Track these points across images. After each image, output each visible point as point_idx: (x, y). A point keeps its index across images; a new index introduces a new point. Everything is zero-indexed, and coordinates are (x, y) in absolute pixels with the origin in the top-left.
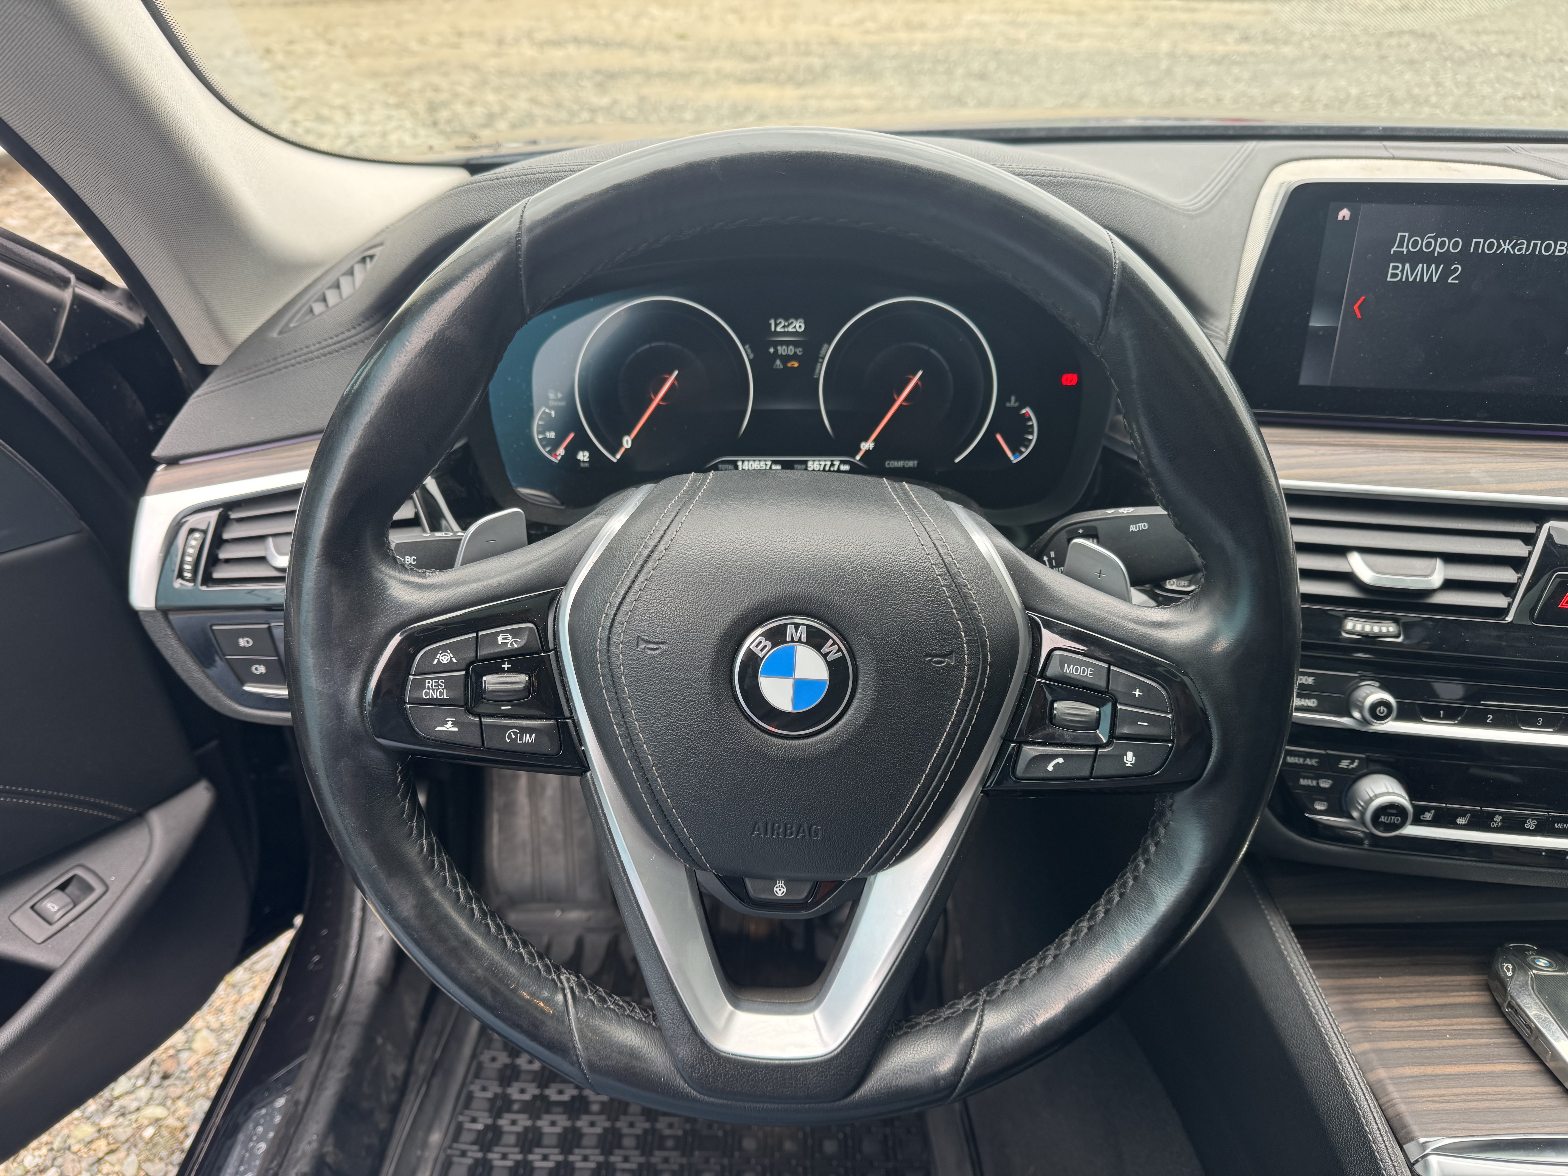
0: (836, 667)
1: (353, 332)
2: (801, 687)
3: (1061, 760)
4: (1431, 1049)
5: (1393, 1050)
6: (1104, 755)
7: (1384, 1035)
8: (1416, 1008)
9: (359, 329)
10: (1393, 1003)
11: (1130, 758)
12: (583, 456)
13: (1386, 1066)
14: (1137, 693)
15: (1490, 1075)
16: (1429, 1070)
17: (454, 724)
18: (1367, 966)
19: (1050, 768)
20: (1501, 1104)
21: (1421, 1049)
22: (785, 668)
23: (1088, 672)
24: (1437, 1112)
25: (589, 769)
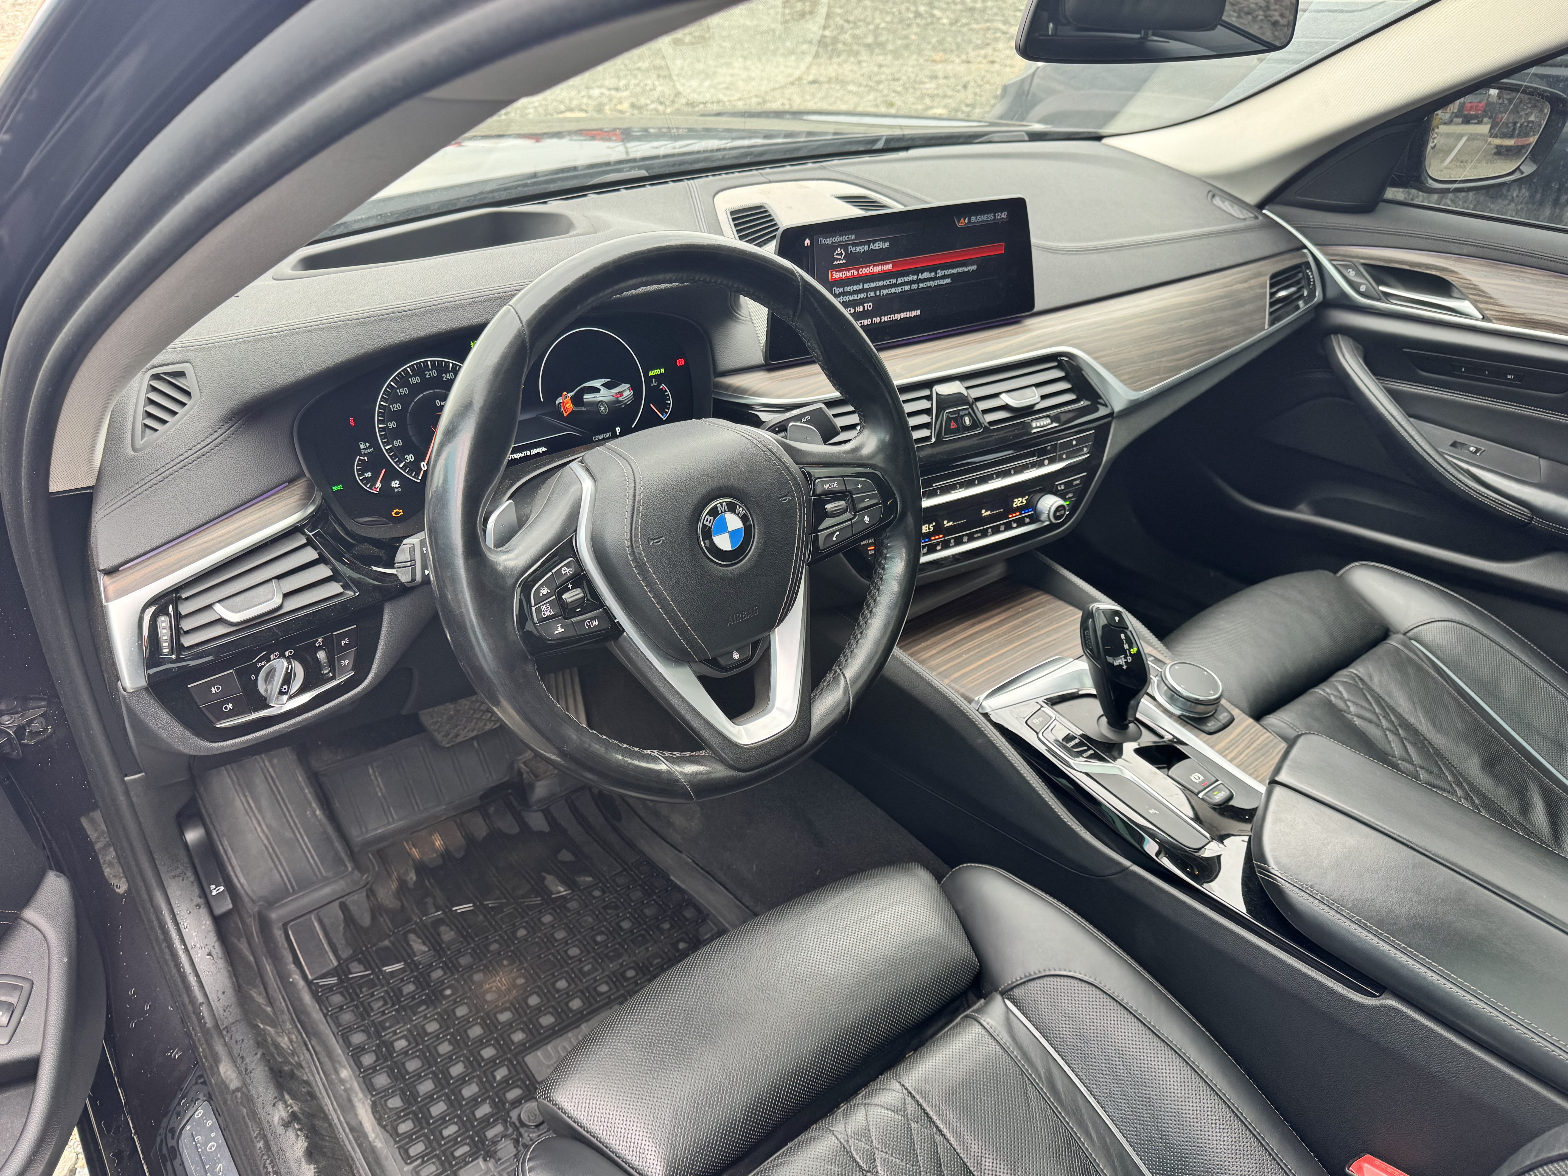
0: (744, 519)
1: (216, 435)
2: (733, 534)
3: (838, 533)
4: (959, 663)
5: (945, 670)
6: (855, 523)
7: (939, 666)
8: (944, 649)
9: (220, 432)
10: (934, 652)
11: (867, 519)
12: (395, 484)
13: (946, 678)
14: (860, 486)
15: (987, 662)
16: (964, 671)
17: (562, 627)
18: (914, 641)
19: (834, 539)
20: (998, 671)
21: (956, 665)
22: (723, 528)
23: (835, 484)
24: (976, 685)
25: (624, 631)
